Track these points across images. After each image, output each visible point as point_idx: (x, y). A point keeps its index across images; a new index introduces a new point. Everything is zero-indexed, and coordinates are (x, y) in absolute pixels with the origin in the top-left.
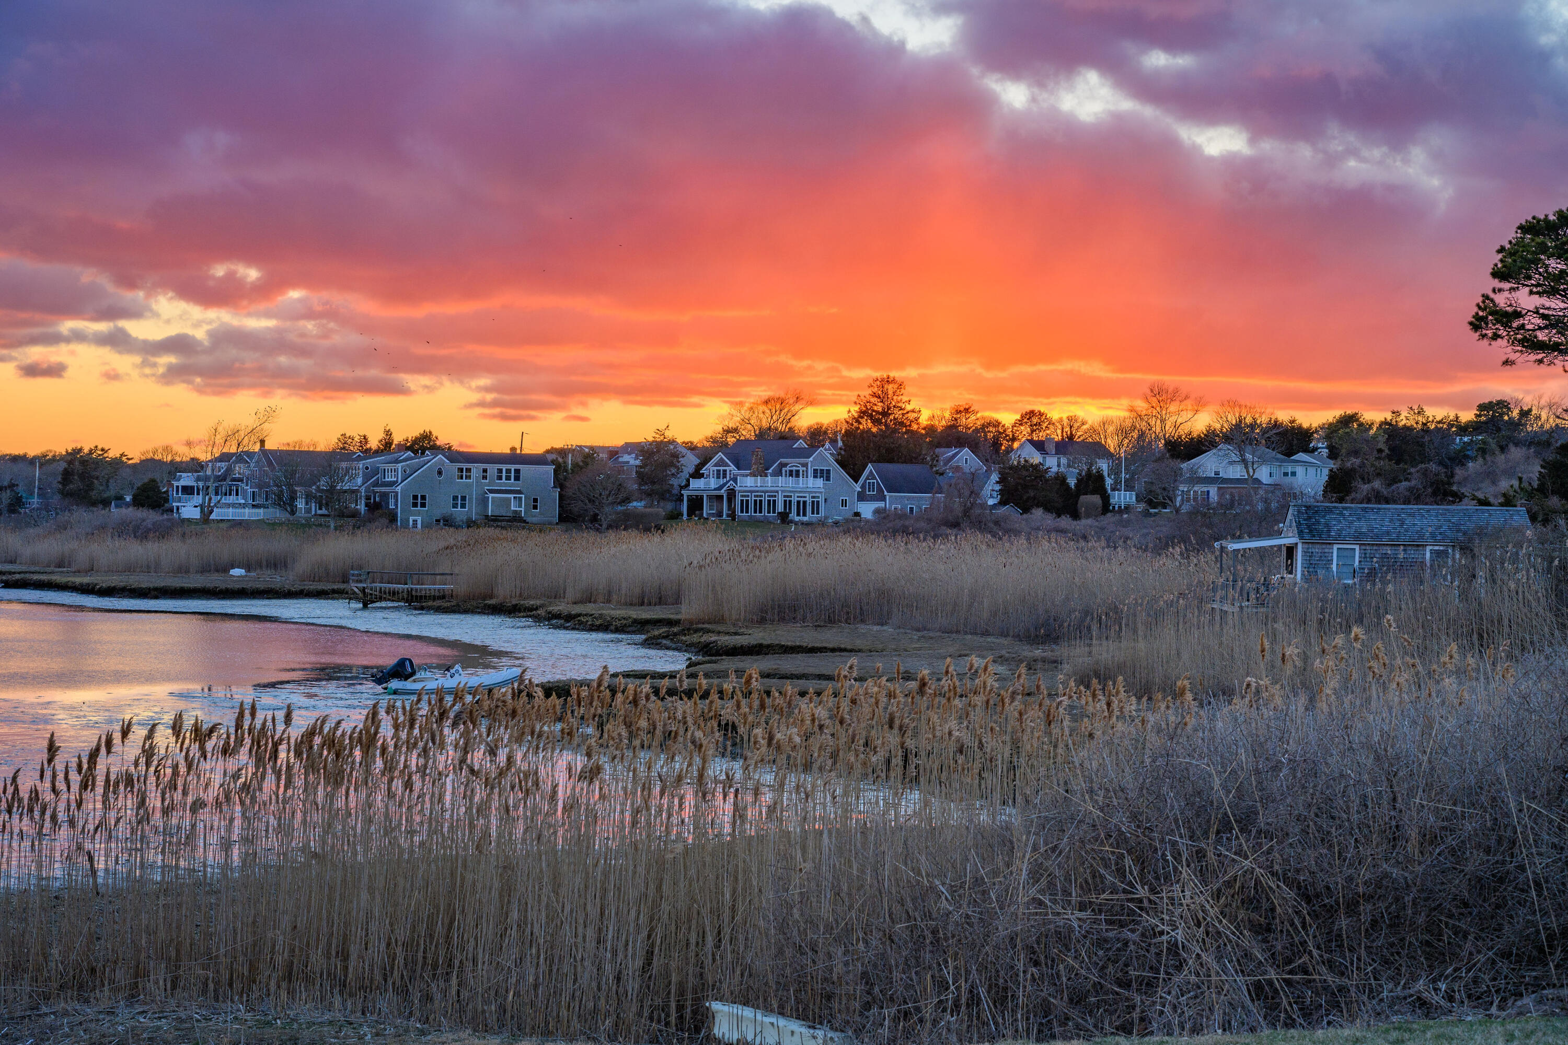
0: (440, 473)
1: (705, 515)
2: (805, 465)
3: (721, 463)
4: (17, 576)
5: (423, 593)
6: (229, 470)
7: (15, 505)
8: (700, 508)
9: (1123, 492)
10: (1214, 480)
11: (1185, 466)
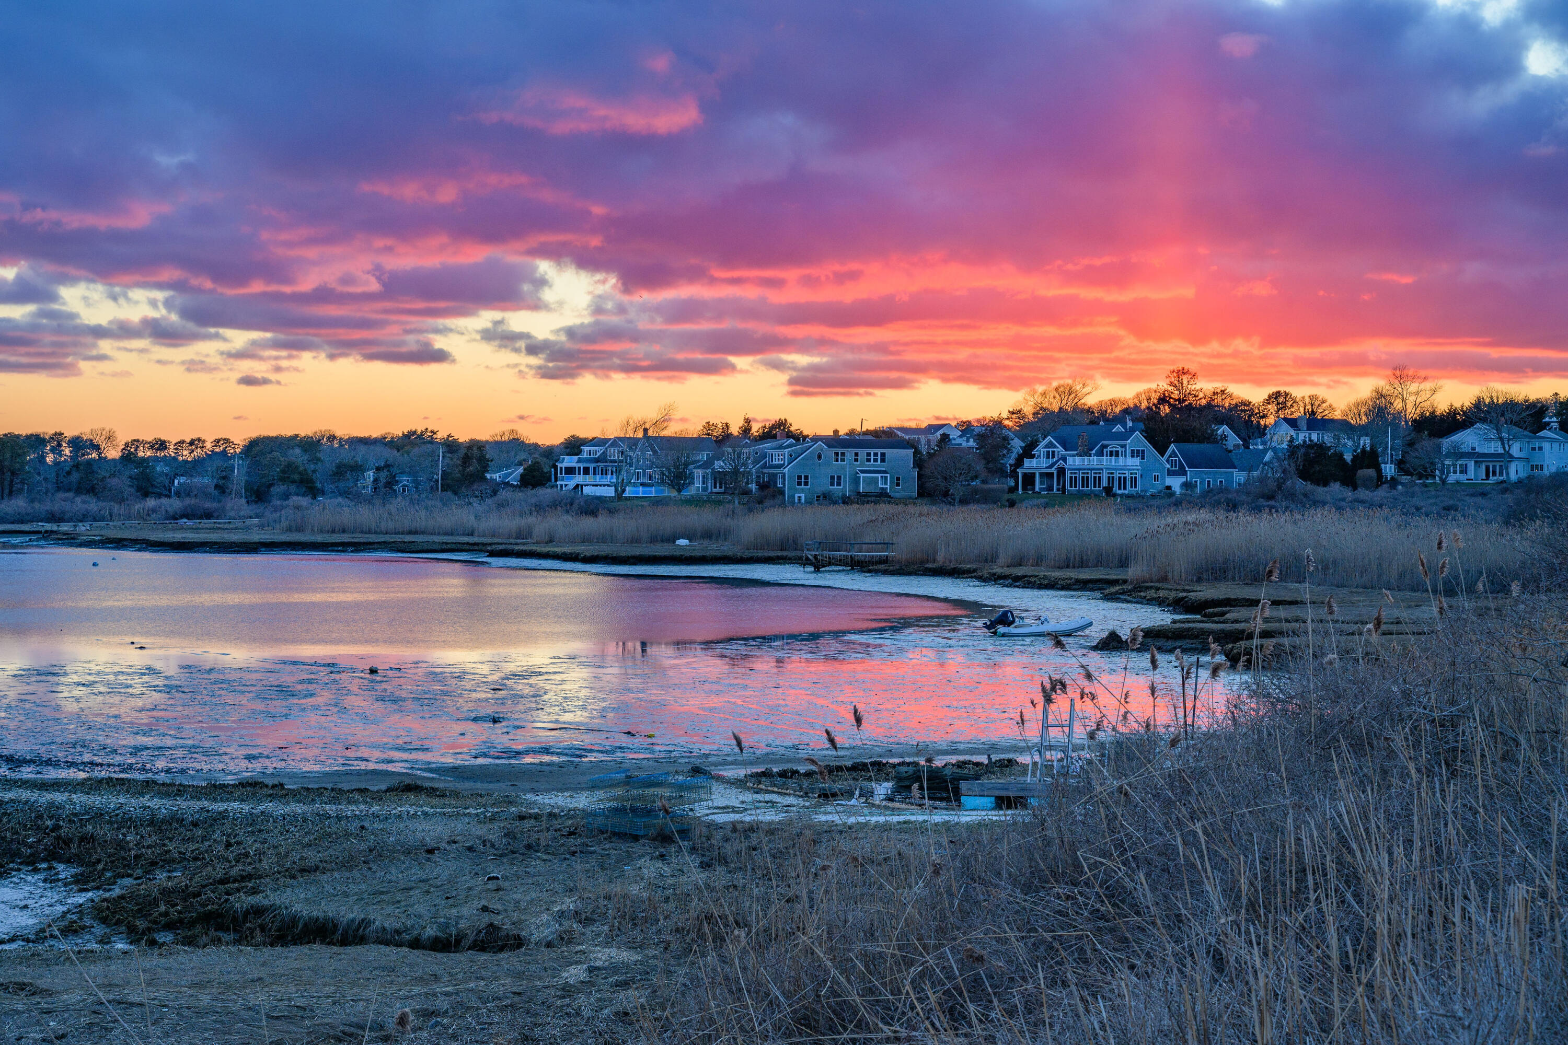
0: (819, 457)
1: (1037, 489)
2: (1124, 446)
3: (1050, 445)
4: (501, 547)
5: (862, 559)
6: (605, 453)
7: (391, 483)
8: (1033, 484)
9: (1388, 466)
10: (1472, 454)
11: (1446, 443)
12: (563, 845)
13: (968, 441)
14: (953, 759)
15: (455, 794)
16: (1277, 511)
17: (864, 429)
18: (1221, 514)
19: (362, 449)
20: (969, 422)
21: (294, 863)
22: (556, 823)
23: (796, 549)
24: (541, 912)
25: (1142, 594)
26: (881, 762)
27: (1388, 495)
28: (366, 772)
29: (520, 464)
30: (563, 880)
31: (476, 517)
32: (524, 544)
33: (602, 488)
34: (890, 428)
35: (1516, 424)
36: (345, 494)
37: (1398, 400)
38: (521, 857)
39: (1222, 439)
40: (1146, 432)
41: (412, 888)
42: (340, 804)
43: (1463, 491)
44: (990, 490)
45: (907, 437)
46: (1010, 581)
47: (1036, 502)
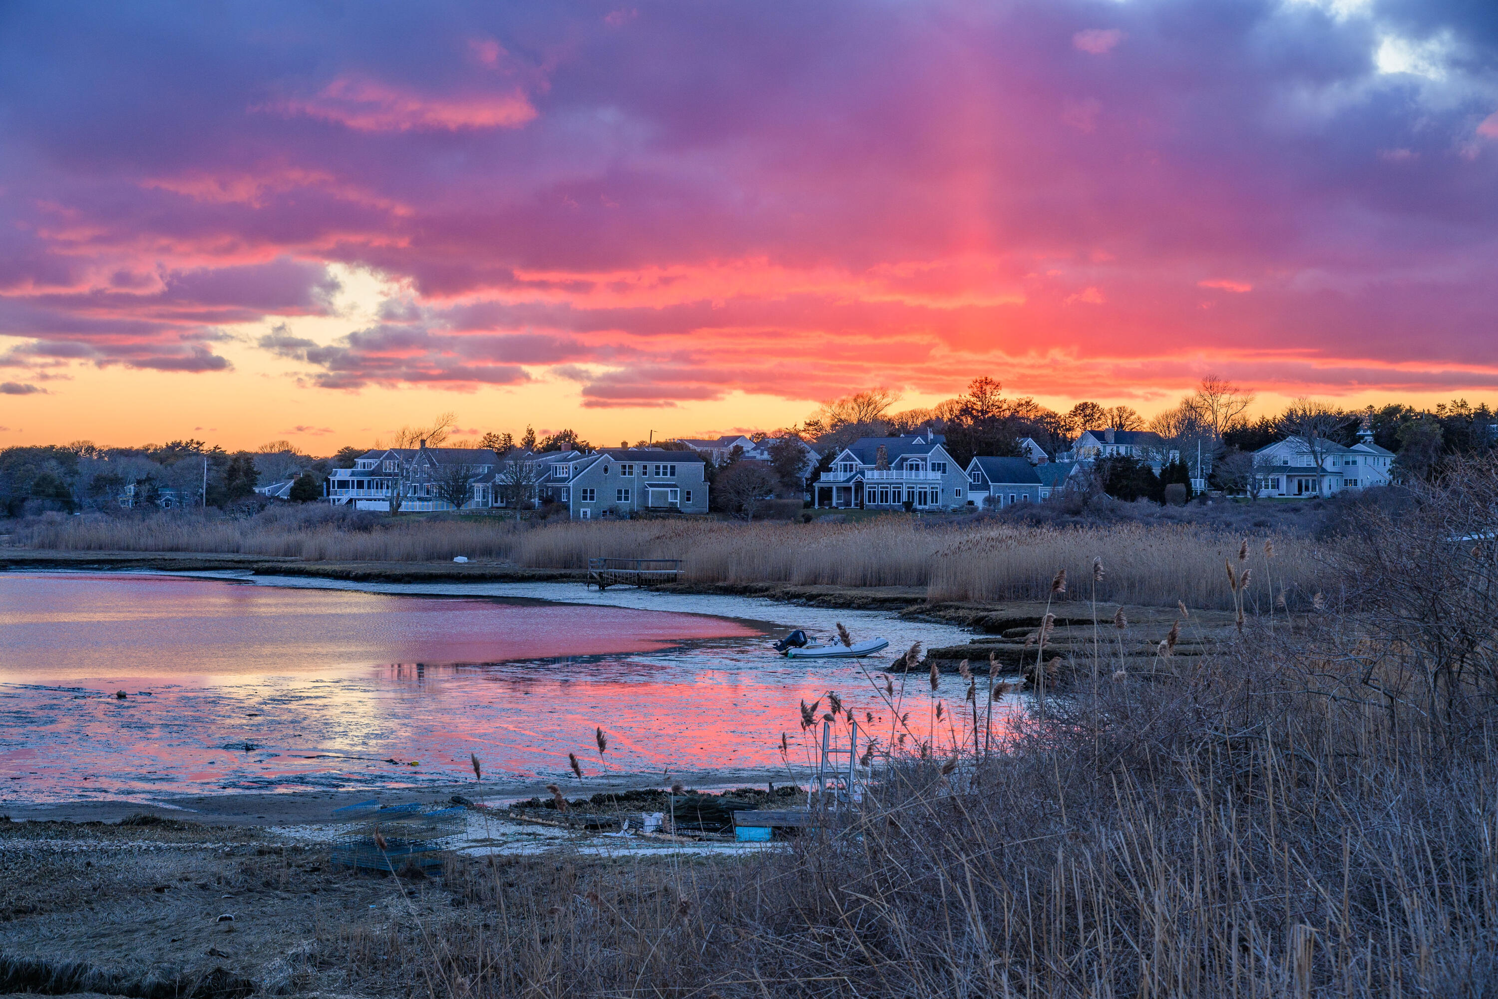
0: (606, 470)
1: (834, 504)
2: (925, 460)
3: (848, 458)
4: (267, 565)
5: (650, 577)
6: (380, 466)
7: (153, 497)
8: (830, 498)
9: (1198, 480)
10: (1284, 468)
11: (1258, 456)
12: (304, 882)
13: (762, 454)
14: (733, 787)
15: (194, 827)
16: (1082, 527)
17: (654, 441)
18: (1025, 531)
19: (123, 461)
20: (765, 434)
21: (10, 903)
22: (299, 859)
23: (580, 567)
24: (274, 955)
25: (941, 613)
26: (656, 791)
27: (1197, 510)
28: (104, 804)
29: (291, 477)
30: (302, 920)
31: (242, 533)
32: (292, 561)
33: (377, 502)
34: (681, 440)
35: (1330, 437)
36: (103, 508)
37: (1209, 412)
38: (258, 896)
39: (1026, 452)
40: (948, 445)
41: (137, 930)
42: (66, 839)
43: (1275, 506)
44: (786, 506)
45: (698, 449)
46: (804, 600)
47: (832, 517)
